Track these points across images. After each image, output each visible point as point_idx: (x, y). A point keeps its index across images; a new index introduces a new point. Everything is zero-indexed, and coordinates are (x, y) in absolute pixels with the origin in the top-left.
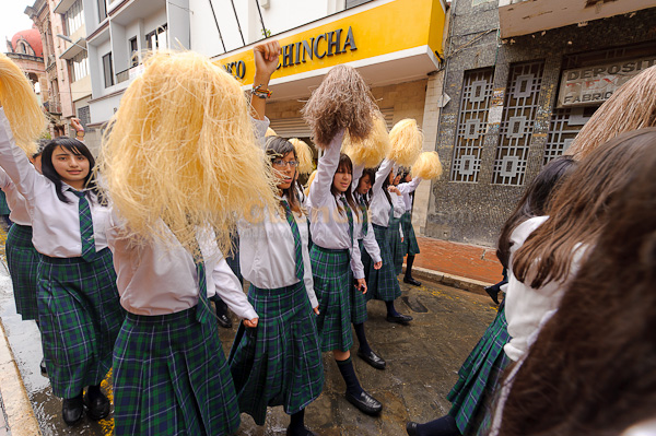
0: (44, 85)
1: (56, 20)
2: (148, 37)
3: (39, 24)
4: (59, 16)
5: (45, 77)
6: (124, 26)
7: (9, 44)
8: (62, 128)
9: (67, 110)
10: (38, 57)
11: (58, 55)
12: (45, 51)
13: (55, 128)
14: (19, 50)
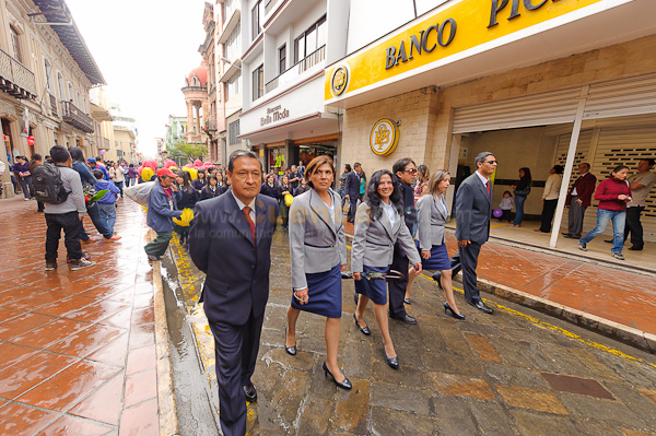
0: (206, 110)
1: (218, 49)
2: (296, 41)
3: (206, 59)
4: (221, 46)
5: (206, 103)
6: (275, 36)
7: (187, 80)
8: (216, 142)
9: (220, 127)
10: (203, 88)
11: (218, 79)
12: (208, 80)
13: (212, 143)
14: (192, 84)
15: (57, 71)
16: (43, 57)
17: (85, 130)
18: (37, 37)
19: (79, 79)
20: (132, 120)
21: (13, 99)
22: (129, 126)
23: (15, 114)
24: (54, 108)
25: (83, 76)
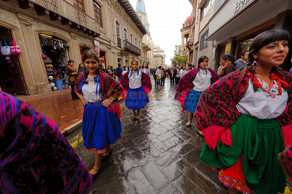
8: (192, 52)
9: (196, 41)
15: (124, 27)
16: (115, 20)
17: (138, 55)
18: (112, 9)
19: (137, 32)
20: (163, 51)
21: (91, 37)
22: (162, 54)
23: (91, 45)
24: (119, 44)
25: (139, 31)
